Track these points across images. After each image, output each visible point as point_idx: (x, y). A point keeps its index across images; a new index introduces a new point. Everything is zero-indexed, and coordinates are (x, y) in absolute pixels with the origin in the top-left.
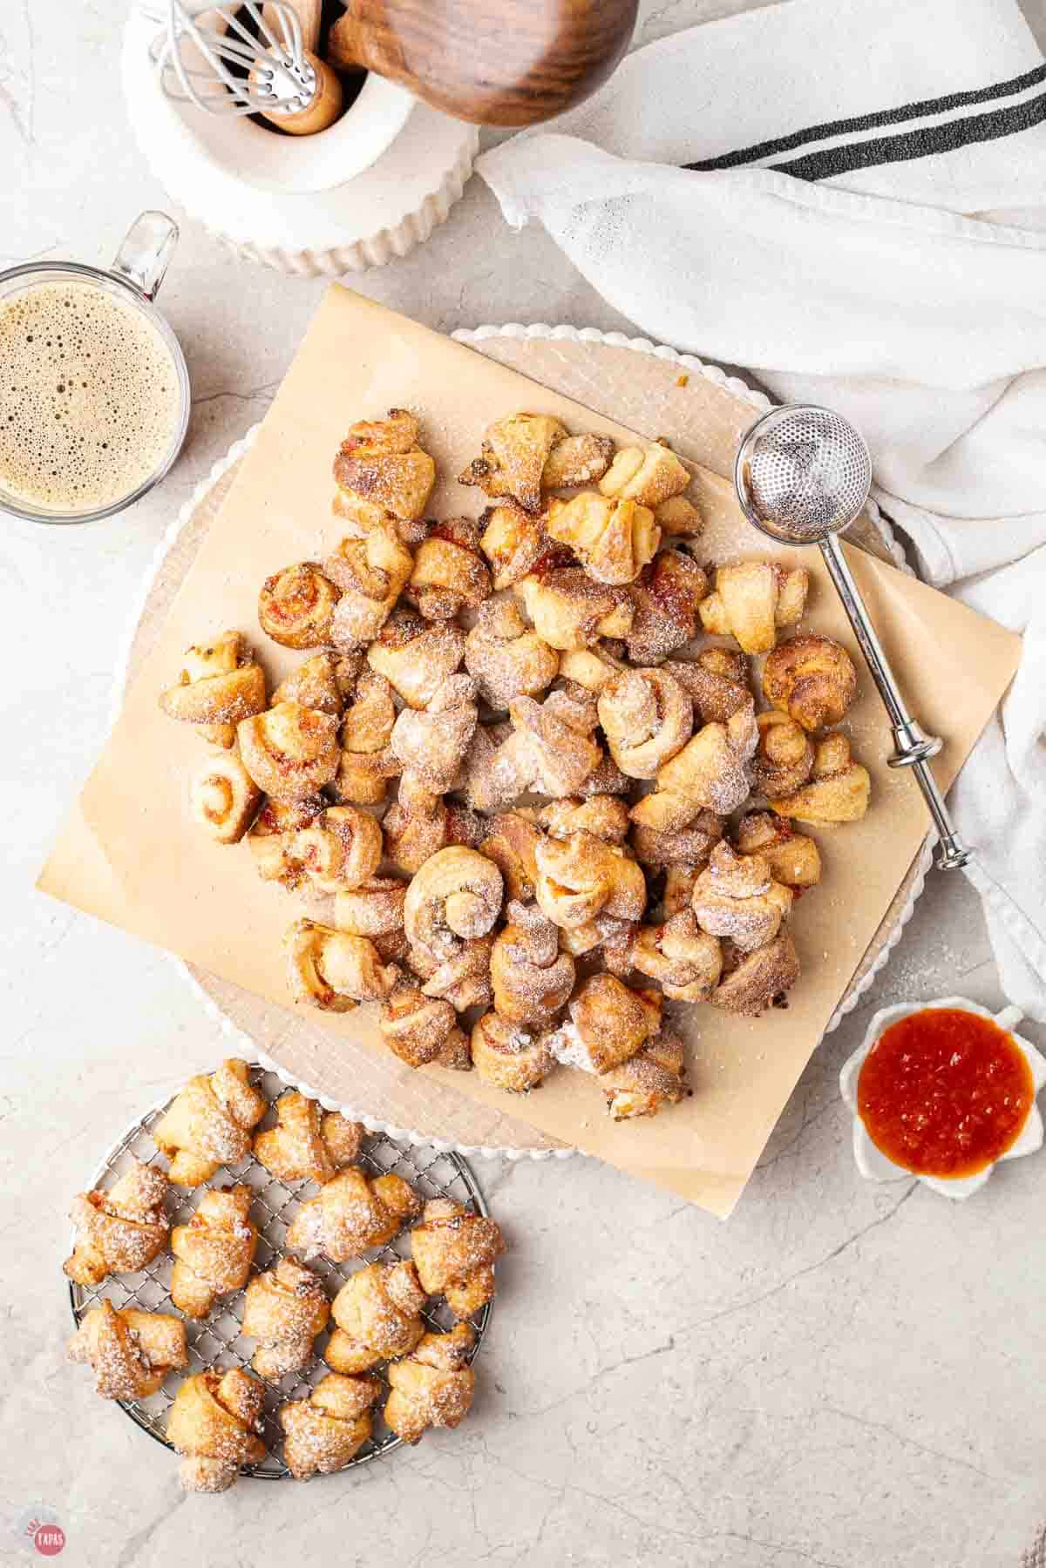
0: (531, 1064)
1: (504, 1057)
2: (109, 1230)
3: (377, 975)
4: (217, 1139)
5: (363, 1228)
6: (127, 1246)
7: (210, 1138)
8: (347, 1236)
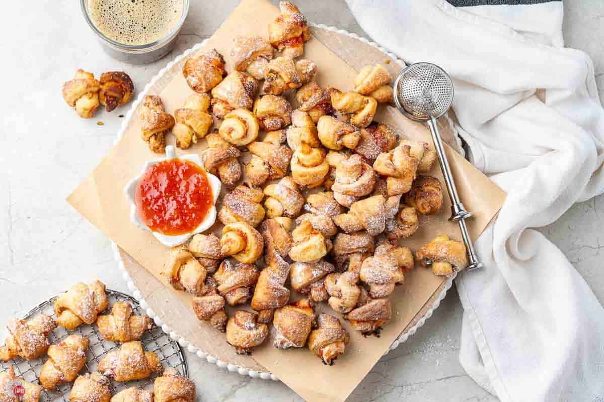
0: (252, 335)
1: (241, 330)
2: (24, 332)
3: (201, 286)
4: (84, 306)
5: (135, 364)
6: (30, 341)
7: (82, 304)
8: (127, 365)
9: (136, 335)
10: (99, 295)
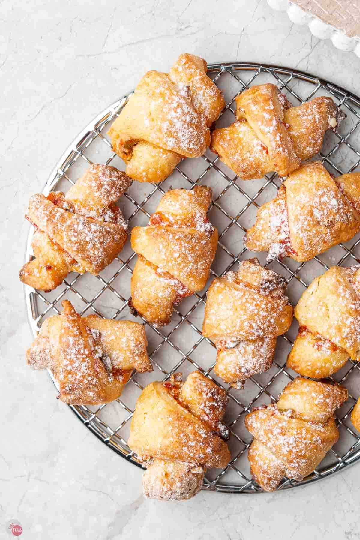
2: (69, 222)
4: (179, 125)
5: (331, 218)
6: (88, 239)
7: (171, 123)
8: (314, 226)
9: (310, 149)
10: (200, 89)
